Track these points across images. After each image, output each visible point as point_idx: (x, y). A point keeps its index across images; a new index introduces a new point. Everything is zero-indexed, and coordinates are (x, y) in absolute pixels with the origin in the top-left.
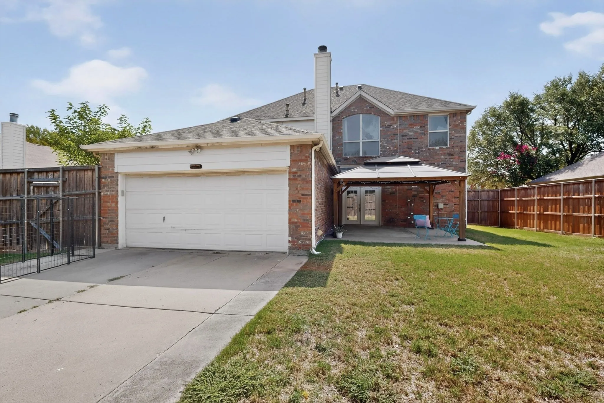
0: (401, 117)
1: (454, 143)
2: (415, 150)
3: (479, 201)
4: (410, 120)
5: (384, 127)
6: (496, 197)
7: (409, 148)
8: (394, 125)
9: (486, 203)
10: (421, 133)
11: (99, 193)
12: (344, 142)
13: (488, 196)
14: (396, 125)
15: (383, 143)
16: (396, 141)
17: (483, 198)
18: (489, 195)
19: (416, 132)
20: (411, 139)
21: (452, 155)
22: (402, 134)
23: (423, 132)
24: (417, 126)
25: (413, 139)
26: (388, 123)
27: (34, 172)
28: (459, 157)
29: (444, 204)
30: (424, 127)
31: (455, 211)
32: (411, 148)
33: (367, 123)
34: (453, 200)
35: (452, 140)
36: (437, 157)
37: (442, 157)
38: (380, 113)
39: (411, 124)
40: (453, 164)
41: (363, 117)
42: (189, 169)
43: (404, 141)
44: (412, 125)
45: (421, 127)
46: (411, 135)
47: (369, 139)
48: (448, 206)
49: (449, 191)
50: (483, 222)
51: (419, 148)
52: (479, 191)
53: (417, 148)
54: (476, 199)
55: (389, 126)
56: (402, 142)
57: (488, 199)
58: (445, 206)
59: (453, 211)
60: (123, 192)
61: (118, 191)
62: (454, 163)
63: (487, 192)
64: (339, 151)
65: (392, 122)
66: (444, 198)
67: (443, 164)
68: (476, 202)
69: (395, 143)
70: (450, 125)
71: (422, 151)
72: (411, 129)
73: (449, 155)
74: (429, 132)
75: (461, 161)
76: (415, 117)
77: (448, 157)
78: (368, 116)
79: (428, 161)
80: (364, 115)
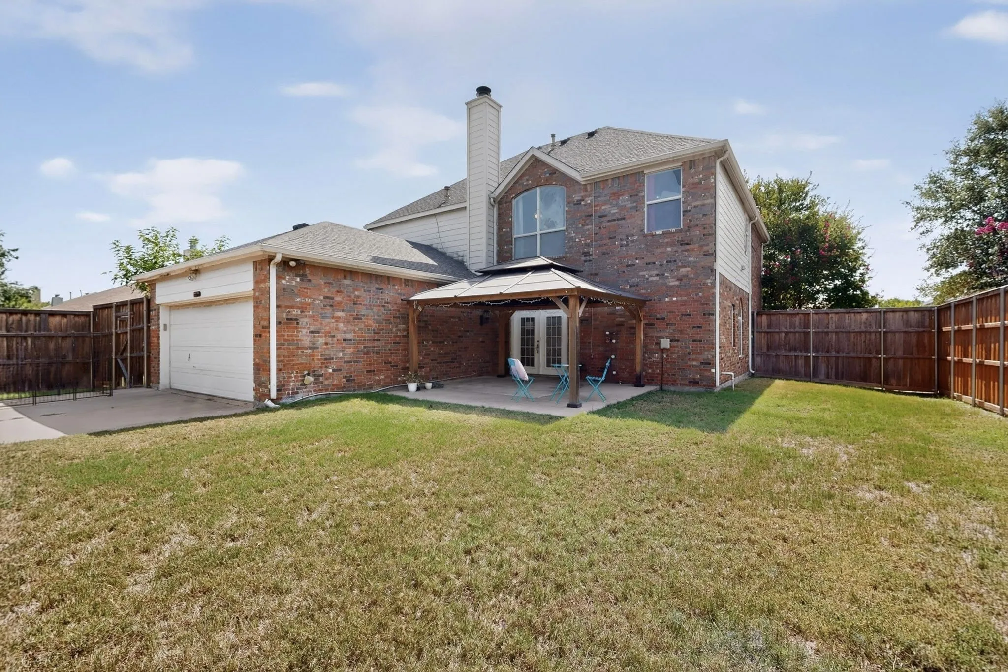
0: (597, 183)
1: (690, 221)
2: (621, 240)
3: (880, 332)
4: (613, 185)
5: (572, 205)
6: (927, 324)
7: (610, 238)
8: (587, 199)
9: (899, 338)
10: (631, 208)
11: (148, 328)
12: (515, 236)
13: (907, 323)
14: (590, 198)
15: (569, 233)
16: (589, 227)
17: (893, 328)
18: (908, 321)
19: (622, 208)
20: (614, 220)
21: (687, 244)
22: (599, 214)
23: (635, 204)
24: (623, 195)
25: (618, 220)
26: (577, 198)
27: (120, 306)
28: (701, 246)
29: (671, 341)
30: (637, 195)
31: (693, 354)
32: (615, 237)
33: (547, 201)
34: (690, 331)
35: (689, 213)
36: (659, 250)
37: (669, 249)
38: (567, 181)
39: (614, 194)
40: (690, 262)
41: (541, 192)
42: (193, 298)
43: (604, 225)
44: (617, 195)
45: (631, 197)
46: (614, 214)
47: (549, 228)
48: (679, 343)
49: (682, 315)
50: (893, 381)
51: (627, 236)
52: (880, 312)
53: (624, 237)
54: (873, 329)
55: (579, 203)
56: (600, 228)
57: (904, 330)
58: (675, 344)
59: (689, 354)
60: (165, 326)
61: (159, 325)
62: (692, 259)
63: (905, 314)
64: (507, 252)
65: (582, 194)
66: (673, 327)
67: (670, 262)
68: (873, 337)
69: (588, 230)
70: (684, 186)
71: (633, 241)
72: (614, 203)
73: (681, 244)
74: (647, 203)
75: (705, 255)
76: (621, 178)
77: (680, 248)
78: (548, 189)
79: (643, 258)
80: (543, 188)
